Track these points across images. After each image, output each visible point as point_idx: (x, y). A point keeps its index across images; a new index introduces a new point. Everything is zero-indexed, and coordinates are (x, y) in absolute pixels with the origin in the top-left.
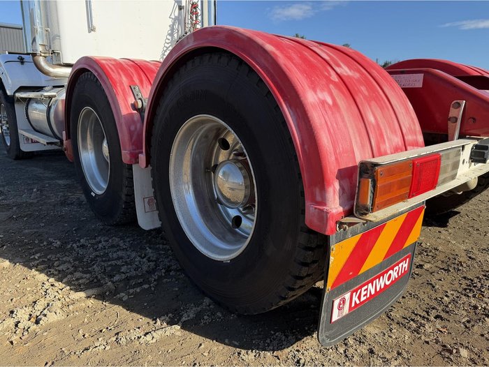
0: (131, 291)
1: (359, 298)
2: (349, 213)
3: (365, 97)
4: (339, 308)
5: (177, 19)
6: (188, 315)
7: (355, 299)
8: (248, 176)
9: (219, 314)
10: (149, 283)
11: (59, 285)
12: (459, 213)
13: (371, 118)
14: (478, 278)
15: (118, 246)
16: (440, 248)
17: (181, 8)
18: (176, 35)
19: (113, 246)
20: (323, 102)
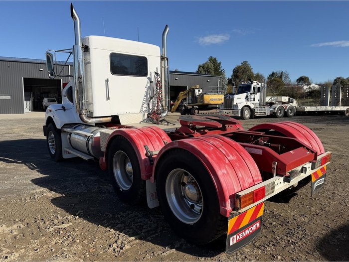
0: (152, 236)
1: (240, 237)
2: (233, 210)
3: (238, 167)
4: (233, 241)
5: (149, 88)
6: (177, 245)
7: (238, 237)
8: (198, 190)
9: (188, 245)
10: (157, 233)
11: (122, 234)
12: (297, 194)
13: (240, 175)
14: (294, 228)
15: (138, 216)
16: (281, 215)
17: (151, 82)
18: (148, 96)
19: (135, 216)
20: (224, 174)
